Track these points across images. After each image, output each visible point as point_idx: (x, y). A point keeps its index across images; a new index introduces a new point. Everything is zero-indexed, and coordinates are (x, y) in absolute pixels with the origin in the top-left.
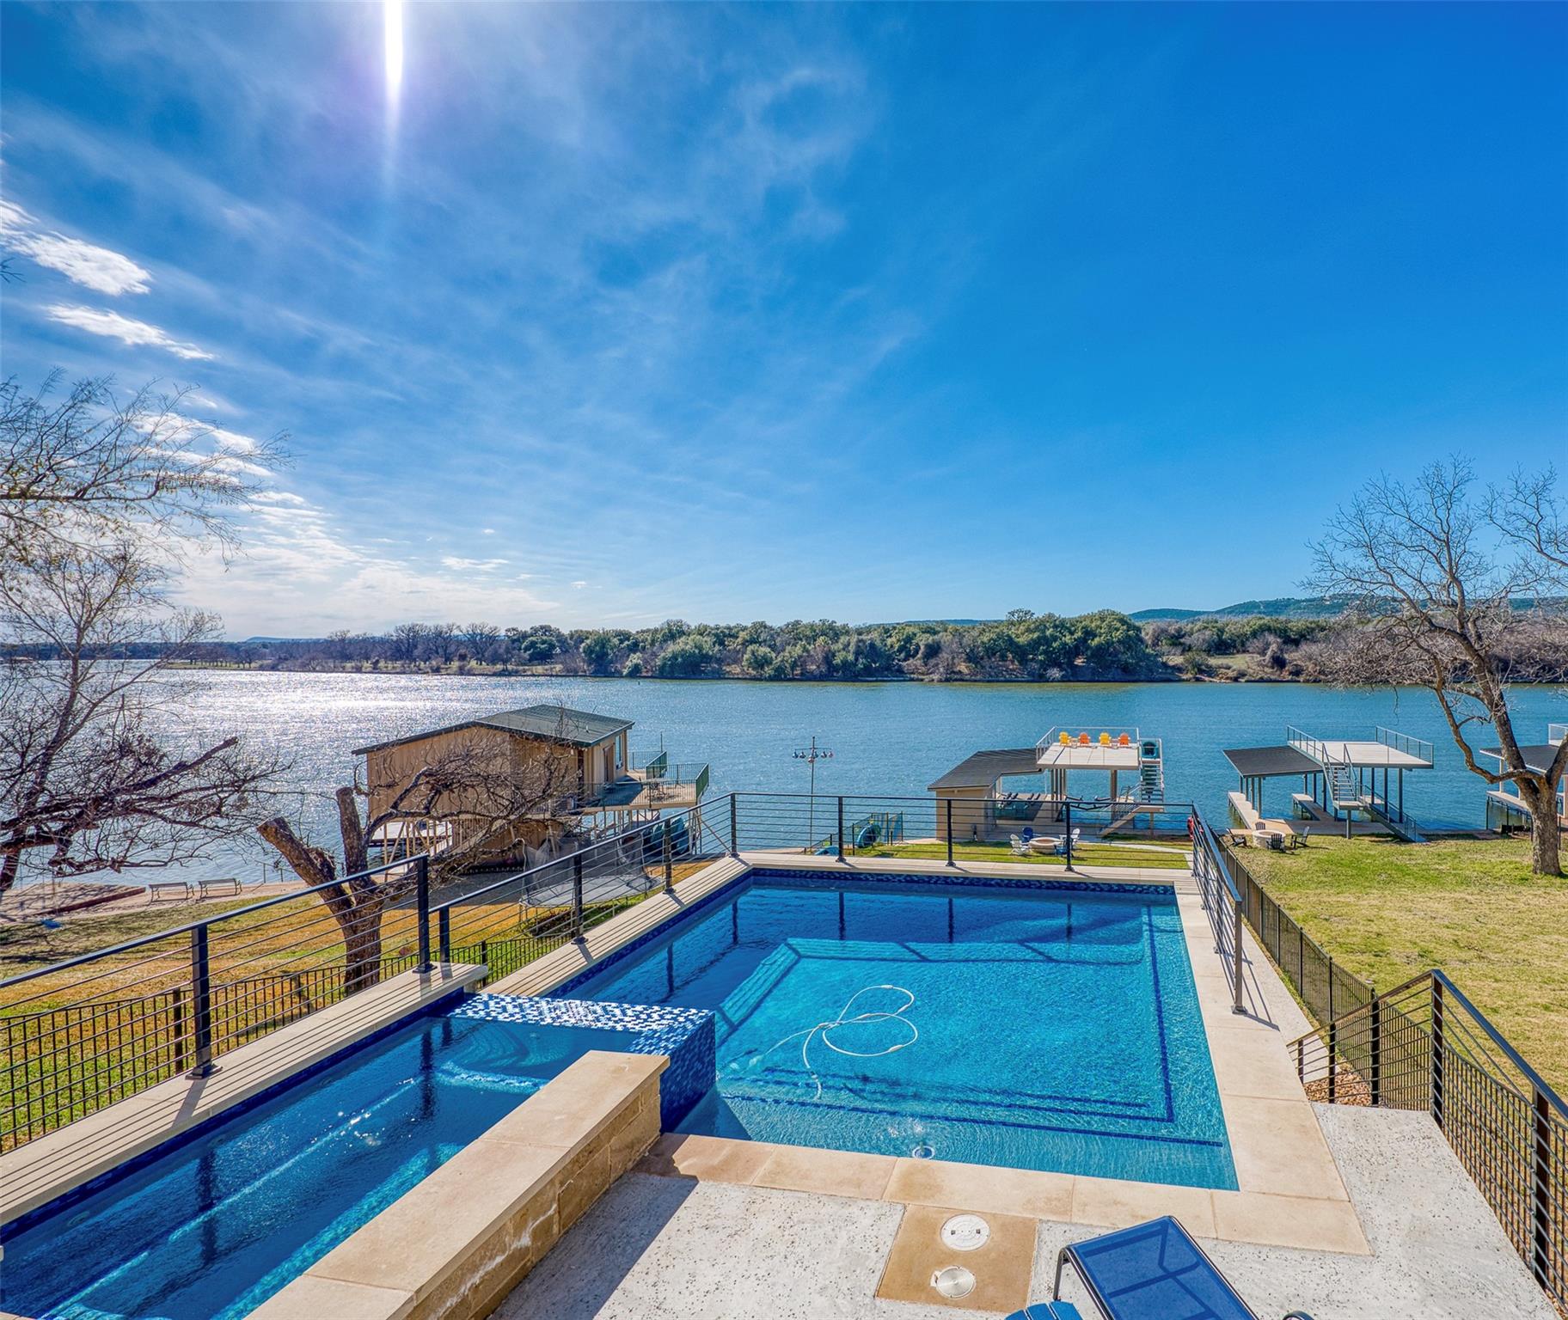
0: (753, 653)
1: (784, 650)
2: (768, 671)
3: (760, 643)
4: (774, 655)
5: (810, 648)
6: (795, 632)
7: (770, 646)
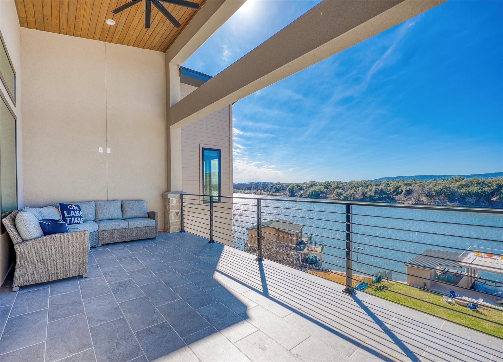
0: (337, 192)
1: (347, 191)
2: (342, 197)
3: (339, 188)
4: (344, 192)
5: (357, 190)
6: (351, 185)
7: (342, 189)
